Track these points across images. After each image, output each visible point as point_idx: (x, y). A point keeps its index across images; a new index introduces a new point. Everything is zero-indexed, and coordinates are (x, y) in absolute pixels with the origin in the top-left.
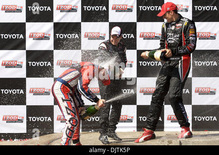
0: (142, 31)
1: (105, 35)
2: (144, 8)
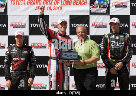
0: (33, 42)
1: (5, 45)
2: (34, 25)
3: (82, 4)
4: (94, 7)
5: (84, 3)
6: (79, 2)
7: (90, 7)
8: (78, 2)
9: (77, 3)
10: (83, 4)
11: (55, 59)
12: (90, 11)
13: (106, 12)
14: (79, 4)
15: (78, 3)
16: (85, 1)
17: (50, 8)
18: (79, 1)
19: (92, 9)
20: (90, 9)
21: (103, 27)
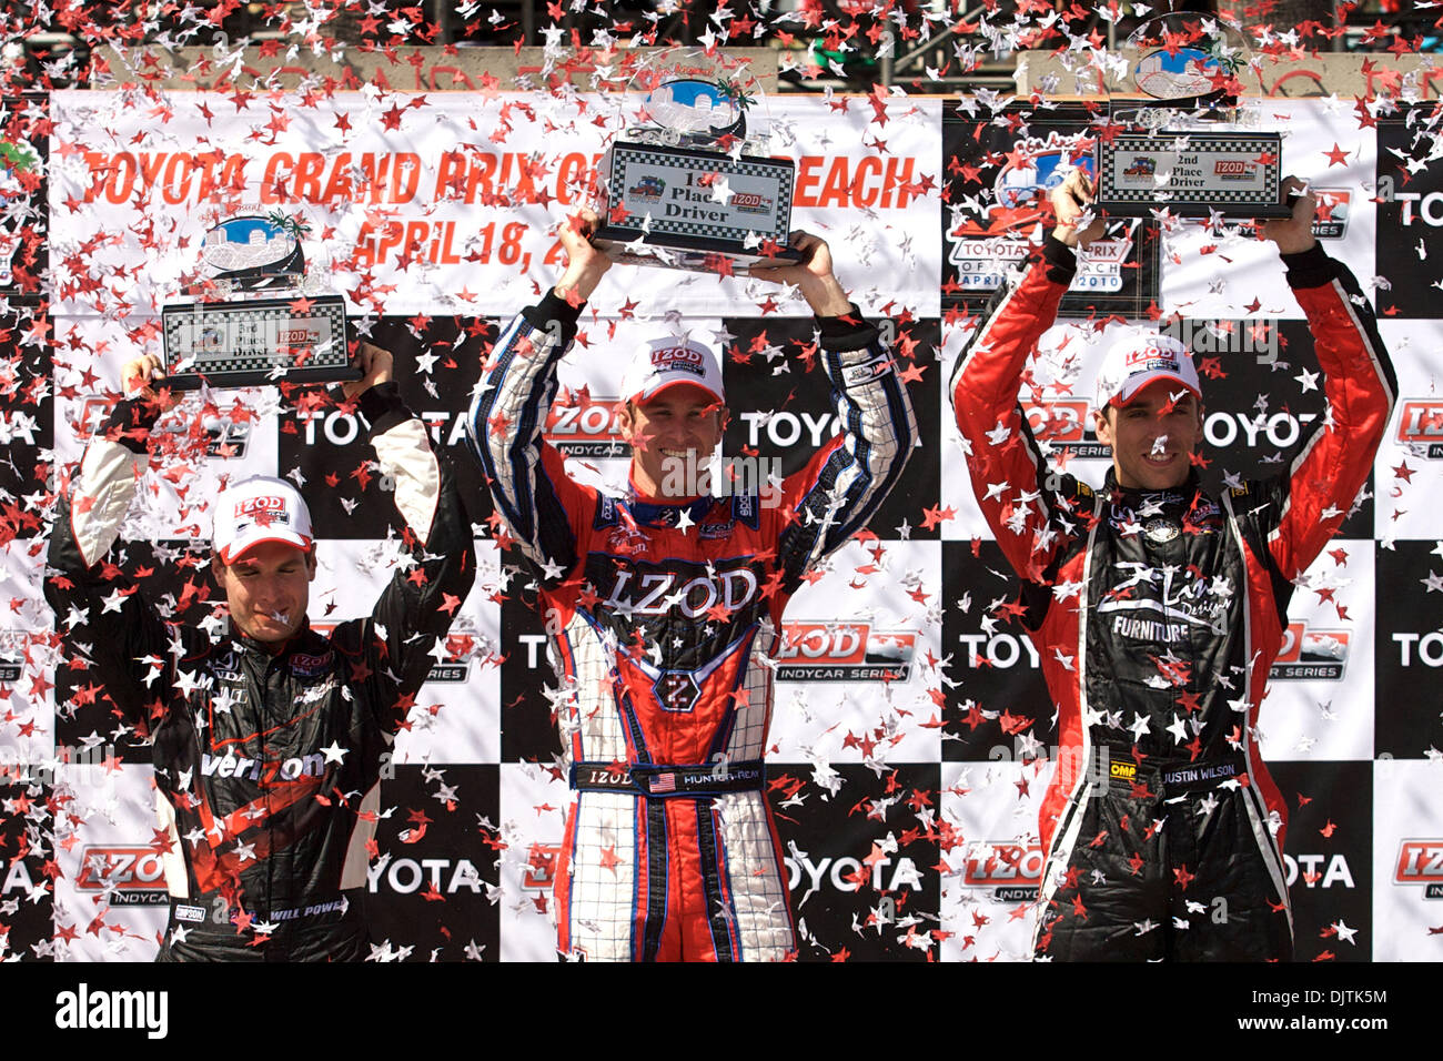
3: (858, 202)
4: (986, 225)
5: (879, 182)
6: (822, 173)
8: (813, 171)
9: (810, 191)
10: (873, 192)
11: (618, 789)
12: (949, 272)
13: (1114, 285)
14: (828, 192)
15: (815, 181)
16: (893, 163)
17: (507, 241)
18: (828, 164)
19: (964, 250)
20: (947, 247)
21: (1088, 446)
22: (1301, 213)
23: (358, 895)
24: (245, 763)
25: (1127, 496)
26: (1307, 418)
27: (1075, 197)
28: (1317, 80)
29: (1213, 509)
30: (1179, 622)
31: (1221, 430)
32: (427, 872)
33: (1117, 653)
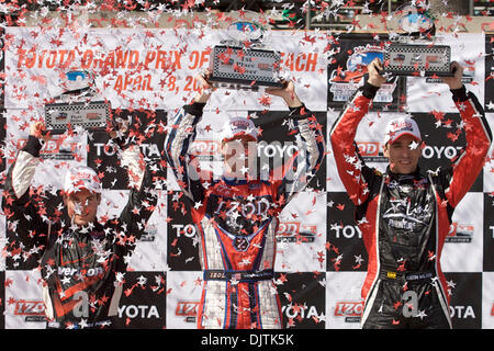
3: (297, 70)
5: (305, 62)
6: (284, 58)
7: (329, 78)
8: (281, 57)
10: (303, 66)
11: (220, 279)
12: (330, 95)
13: (390, 100)
15: (282, 61)
16: (310, 55)
17: (171, 82)
18: (286, 55)
19: (335, 87)
20: (330, 85)
21: (380, 158)
22: (457, 74)
23: (114, 319)
24: (74, 270)
25: (394, 176)
26: (459, 148)
27: (376, 68)
28: (463, 26)
29: (425, 181)
30: (413, 221)
31: (428, 152)
32: (140, 310)
33: (390, 233)
